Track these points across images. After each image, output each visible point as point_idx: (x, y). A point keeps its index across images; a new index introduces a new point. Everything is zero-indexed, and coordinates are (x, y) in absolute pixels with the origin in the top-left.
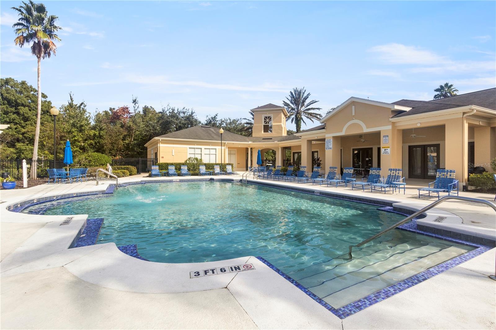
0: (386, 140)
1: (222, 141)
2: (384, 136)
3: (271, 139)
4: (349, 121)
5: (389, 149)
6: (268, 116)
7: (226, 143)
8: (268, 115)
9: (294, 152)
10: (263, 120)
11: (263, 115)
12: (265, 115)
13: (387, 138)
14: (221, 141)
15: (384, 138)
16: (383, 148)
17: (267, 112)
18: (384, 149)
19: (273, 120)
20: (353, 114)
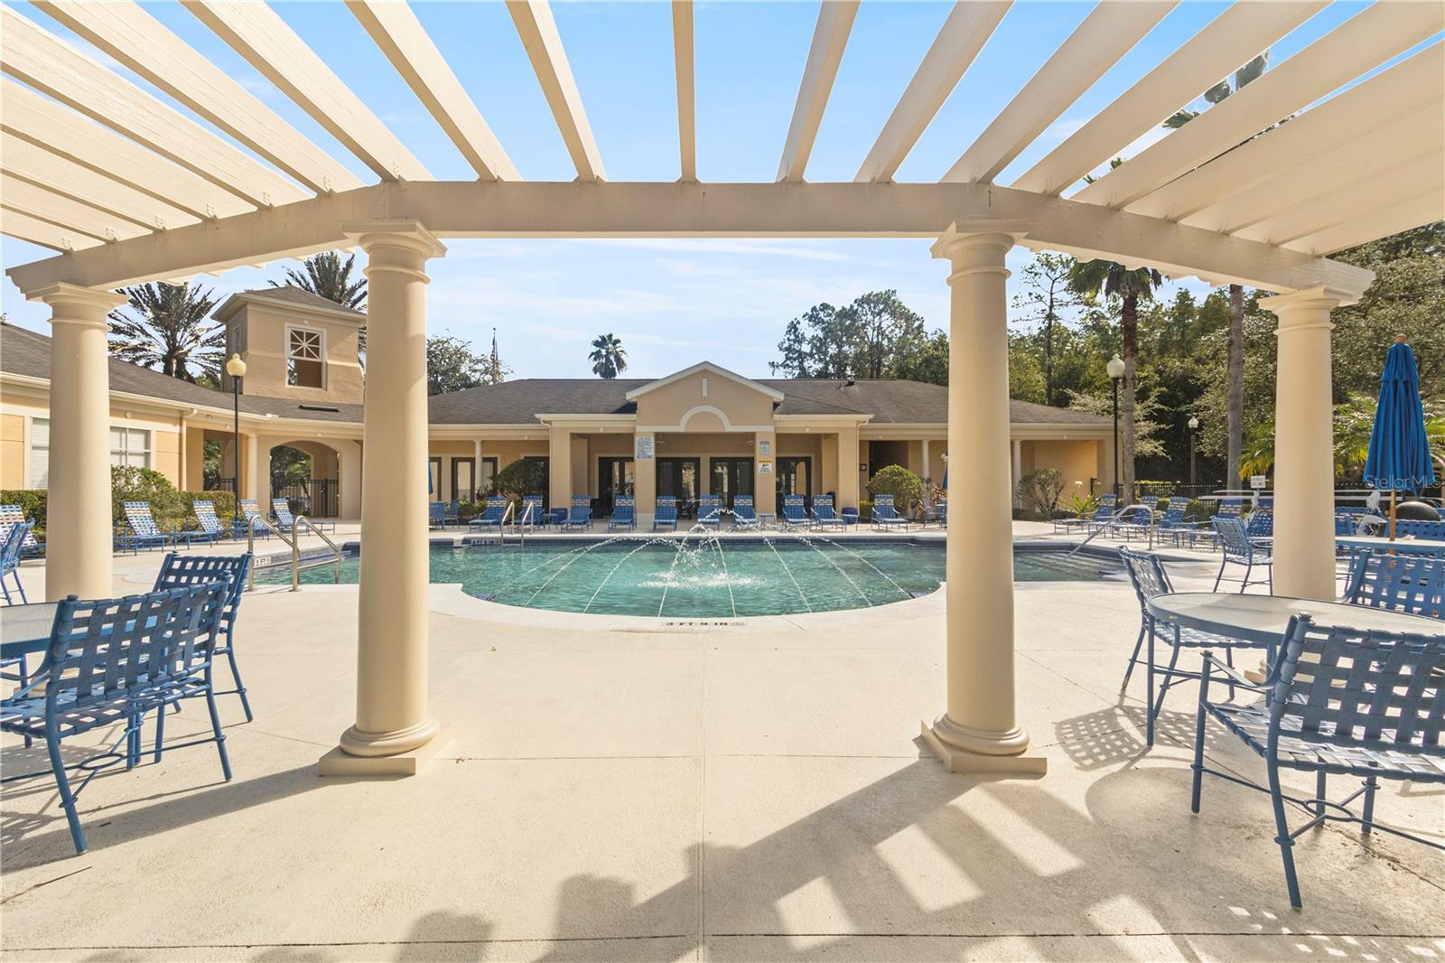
0: (765, 448)
1: (240, 414)
2: (761, 443)
3: (336, 411)
4: (691, 407)
5: (770, 464)
6: (305, 331)
7: (195, 411)
8: (306, 328)
9: (455, 458)
10: (288, 342)
11: (286, 324)
12: (296, 325)
13: (767, 446)
14: (236, 410)
15: (762, 446)
16: (760, 462)
17: (304, 317)
18: (762, 464)
19: (329, 348)
20: (705, 394)
